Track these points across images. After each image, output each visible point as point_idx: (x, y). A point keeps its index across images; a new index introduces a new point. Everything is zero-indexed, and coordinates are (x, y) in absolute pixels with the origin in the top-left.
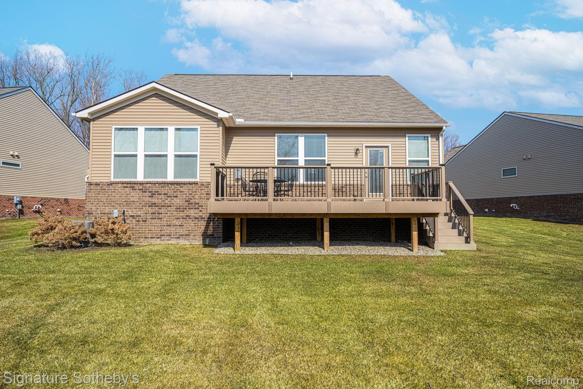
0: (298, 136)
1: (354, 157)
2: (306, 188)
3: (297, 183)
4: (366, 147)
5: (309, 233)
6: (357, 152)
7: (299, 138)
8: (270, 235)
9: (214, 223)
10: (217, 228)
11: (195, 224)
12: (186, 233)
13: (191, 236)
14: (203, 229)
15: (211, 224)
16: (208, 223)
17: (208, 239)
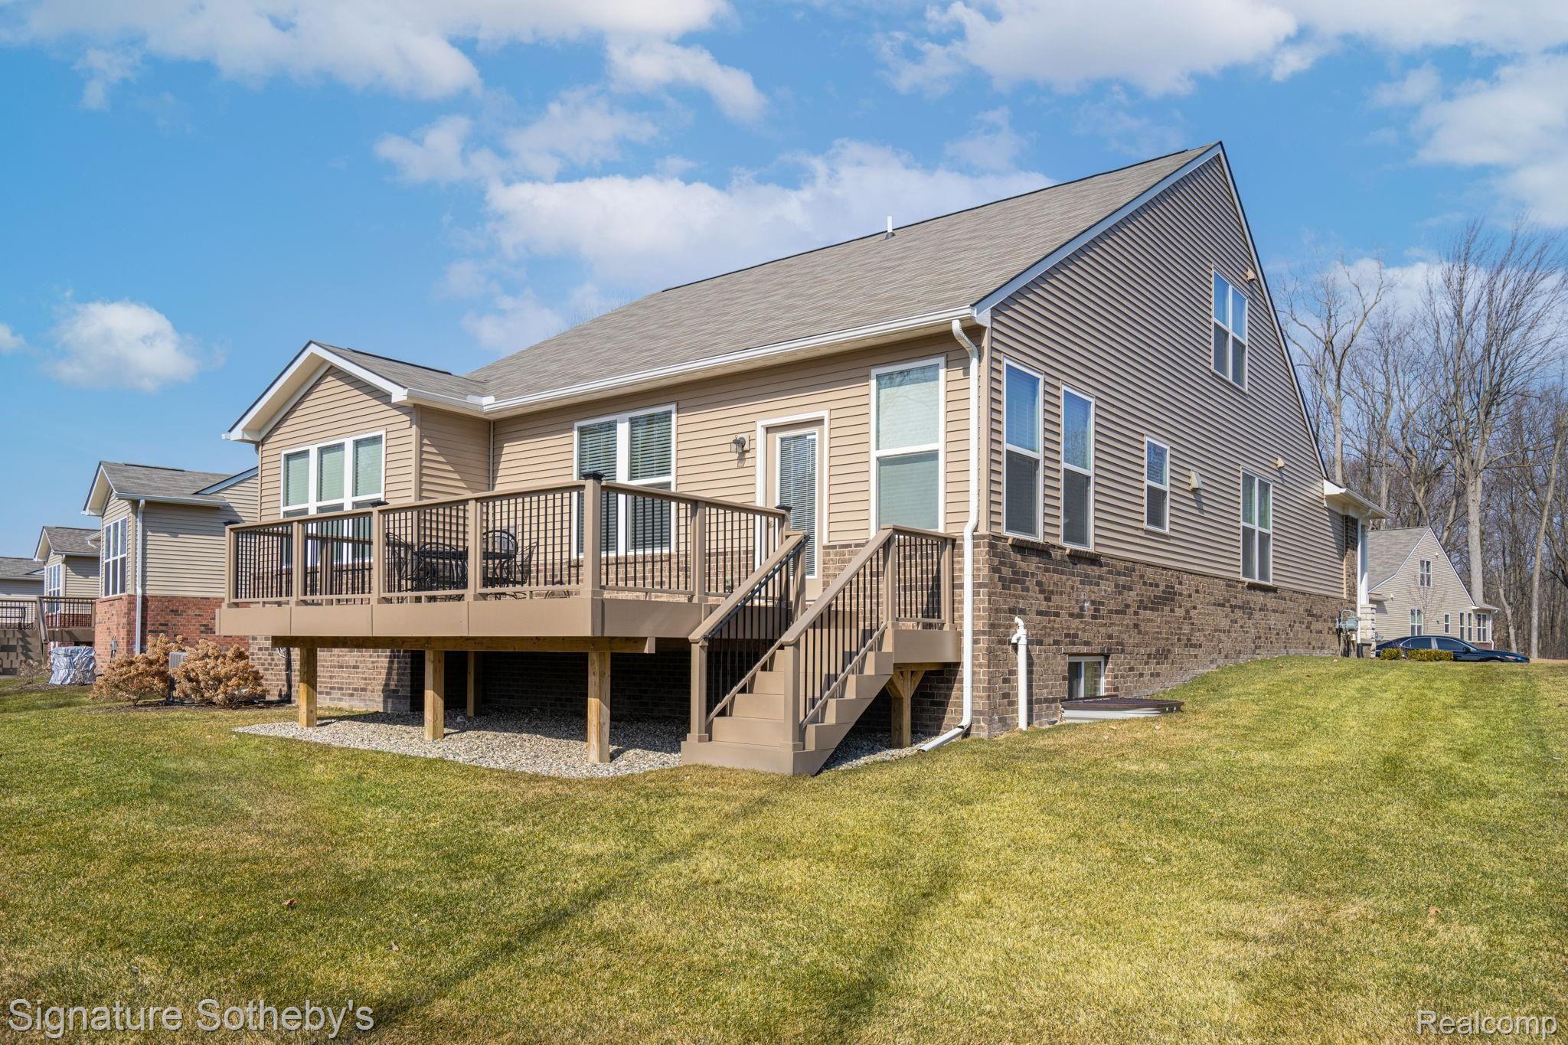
0: (615, 421)
1: (735, 464)
2: (622, 569)
3: (612, 554)
4: (769, 429)
5: (629, 698)
6: (741, 447)
7: (619, 425)
8: (557, 699)
9: (399, 663)
10: (403, 674)
11: (373, 662)
12: (361, 684)
13: (368, 693)
14: (384, 676)
15: (395, 666)
16: (391, 662)
17: (390, 700)
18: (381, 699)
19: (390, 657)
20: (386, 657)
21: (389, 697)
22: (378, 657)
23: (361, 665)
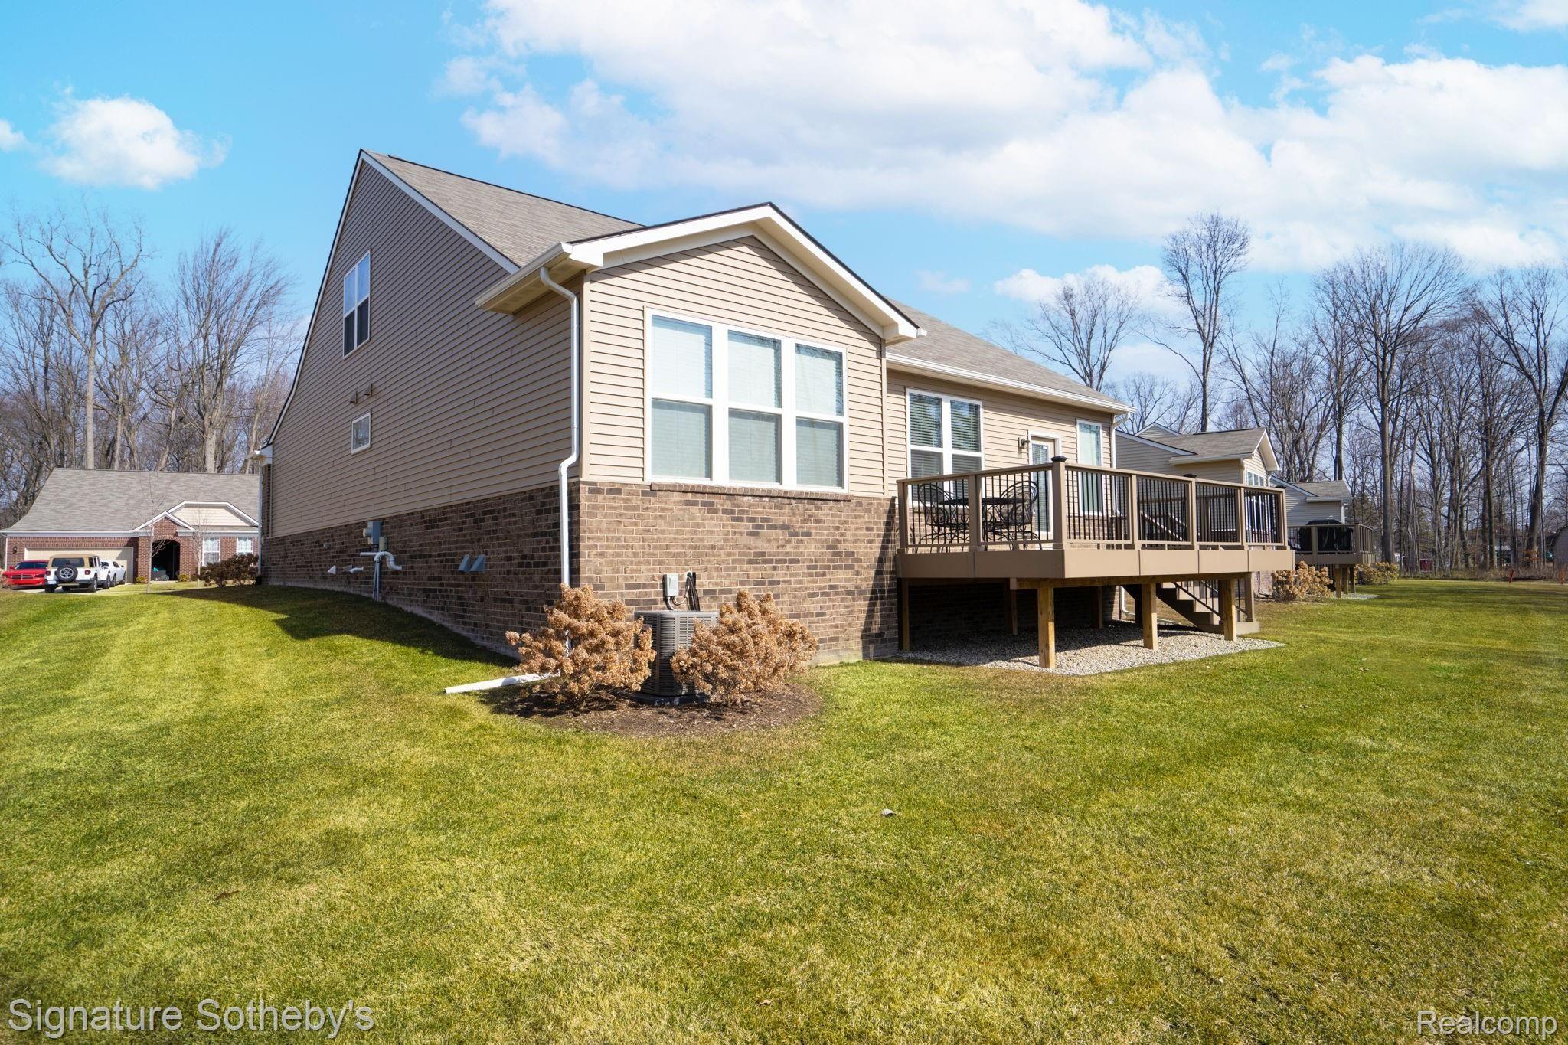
0: (940, 400)
1: (1017, 455)
7: (943, 403)
9: (882, 604)
10: (889, 616)
11: (847, 607)
12: (831, 633)
13: (842, 642)
14: (863, 620)
15: (878, 607)
16: (872, 605)
17: (872, 646)
18: (860, 646)
19: (871, 599)
20: (865, 599)
21: (871, 642)
22: (854, 600)
23: (829, 612)
